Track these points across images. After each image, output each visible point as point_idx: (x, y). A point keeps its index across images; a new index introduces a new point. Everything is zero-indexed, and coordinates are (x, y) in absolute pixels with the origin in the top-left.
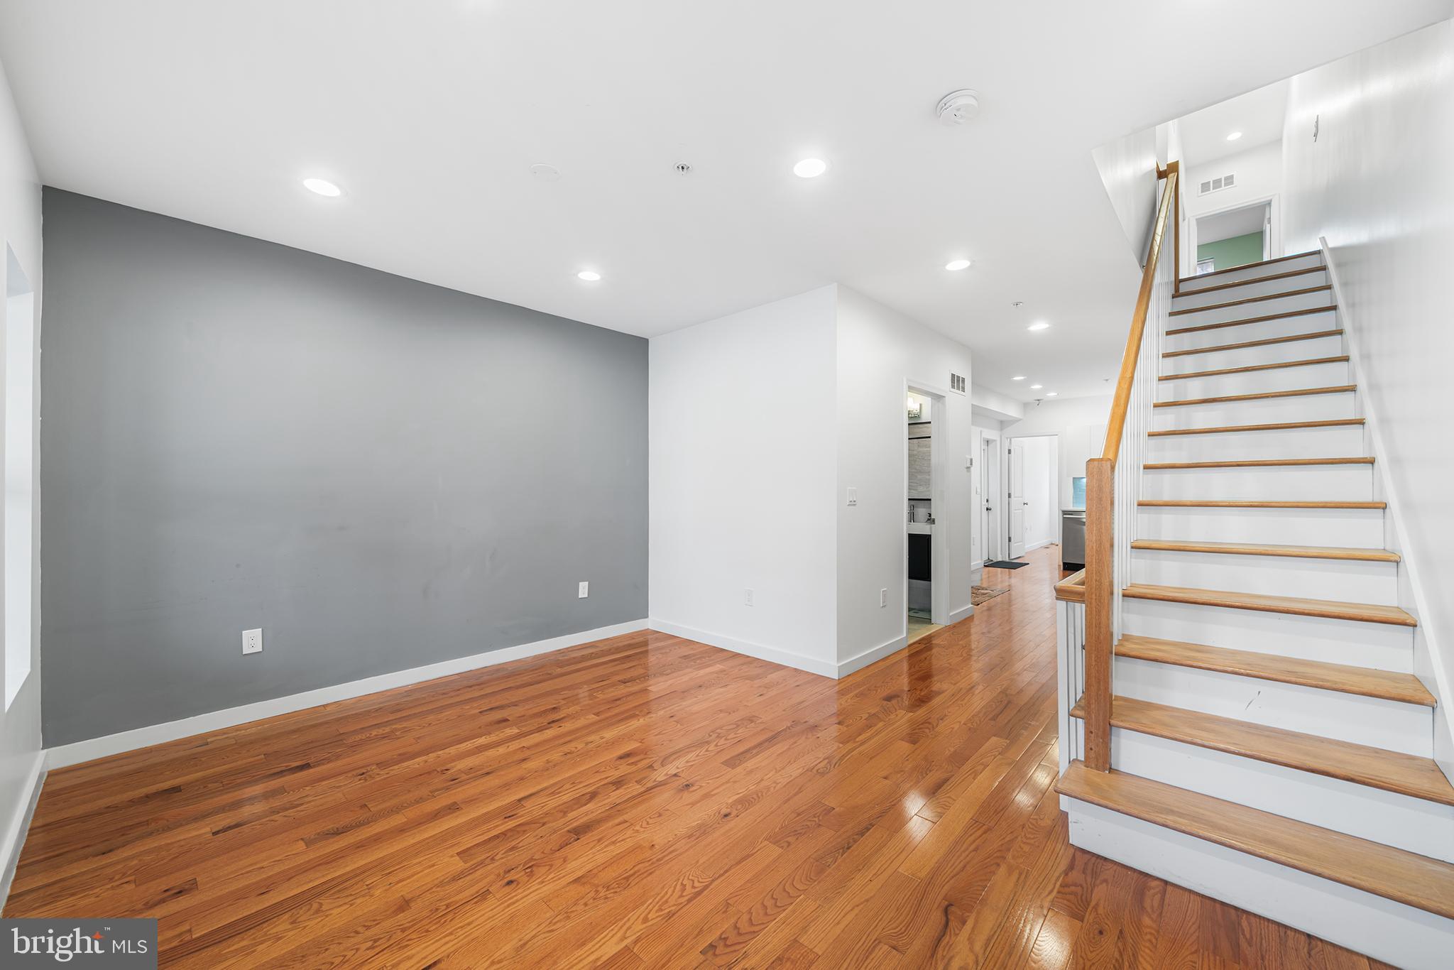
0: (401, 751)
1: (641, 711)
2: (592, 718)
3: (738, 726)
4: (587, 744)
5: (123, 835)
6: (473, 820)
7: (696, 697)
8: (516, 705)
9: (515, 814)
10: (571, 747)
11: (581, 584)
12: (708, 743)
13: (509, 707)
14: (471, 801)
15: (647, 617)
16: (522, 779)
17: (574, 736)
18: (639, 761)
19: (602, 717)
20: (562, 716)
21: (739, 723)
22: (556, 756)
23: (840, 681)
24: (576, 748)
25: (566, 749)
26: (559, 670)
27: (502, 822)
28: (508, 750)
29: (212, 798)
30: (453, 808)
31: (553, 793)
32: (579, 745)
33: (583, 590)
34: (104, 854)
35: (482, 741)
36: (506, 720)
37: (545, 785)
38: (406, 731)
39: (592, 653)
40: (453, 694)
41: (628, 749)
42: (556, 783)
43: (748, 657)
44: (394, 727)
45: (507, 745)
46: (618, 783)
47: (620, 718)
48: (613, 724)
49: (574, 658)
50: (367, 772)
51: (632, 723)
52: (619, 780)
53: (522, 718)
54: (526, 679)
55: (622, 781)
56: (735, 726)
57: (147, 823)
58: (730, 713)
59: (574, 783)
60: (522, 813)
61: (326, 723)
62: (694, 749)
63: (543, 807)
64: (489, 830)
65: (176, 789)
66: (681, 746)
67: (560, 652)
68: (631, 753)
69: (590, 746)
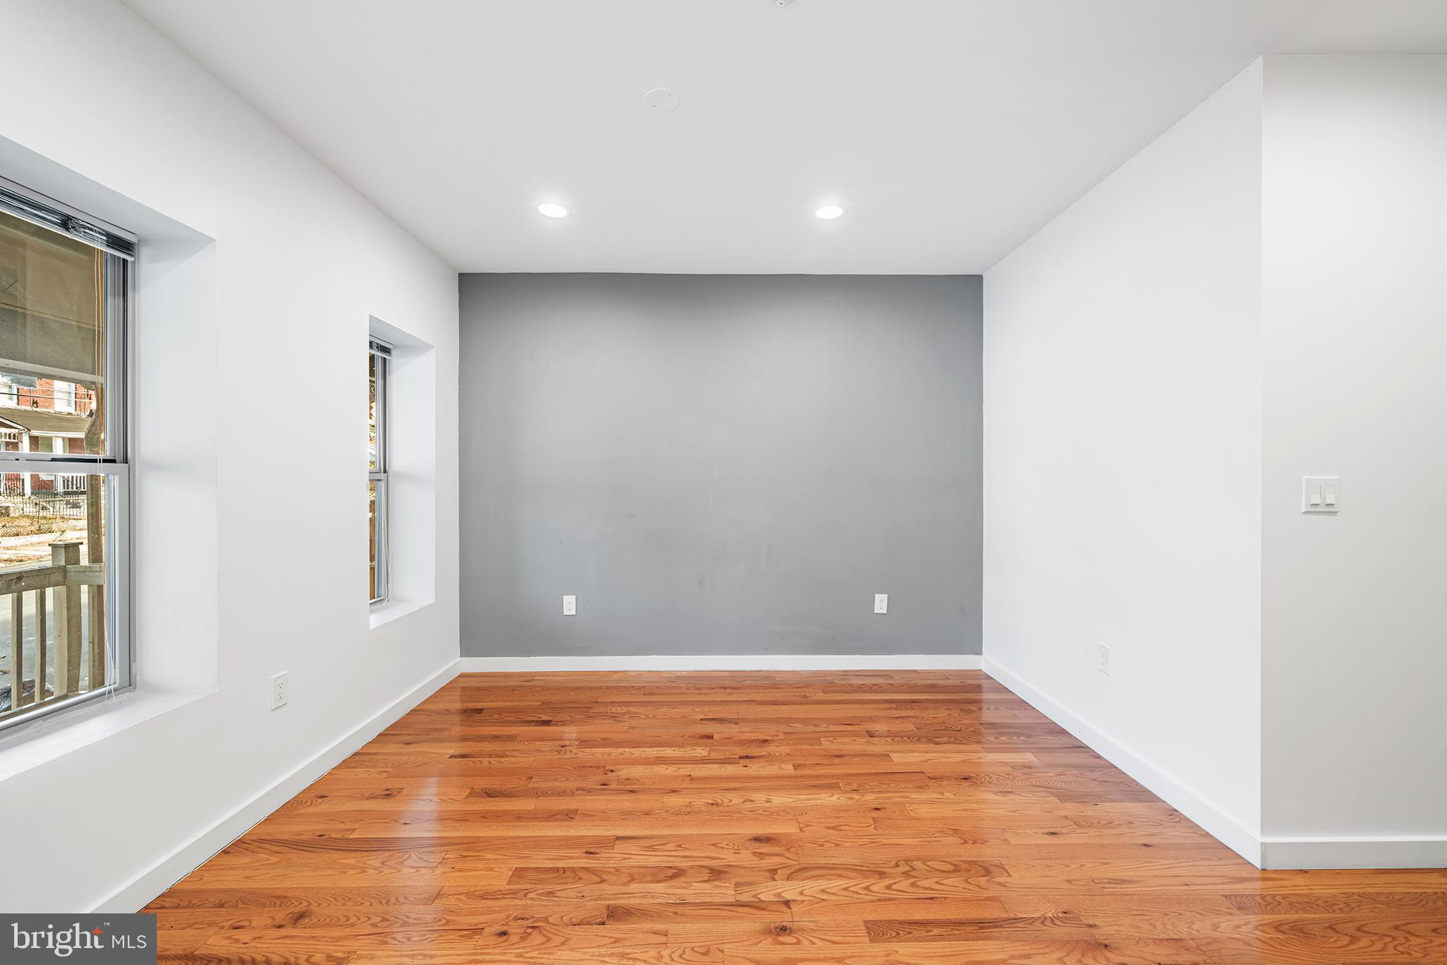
0: (606, 736)
1: (848, 784)
2: (788, 769)
3: (955, 871)
4: (746, 801)
5: (427, 734)
6: (567, 838)
7: (943, 794)
8: (736, 723)
9: (597, 853)
10: (725, 798)
11: (878, 597)
12: (882, 875)
13: (730, 722)
14: (588, 816)
15: (980, 653)
16: (647, 813)
17: (743, 785)
18: (771, 855)
19: (799, 772)
20: (763, 753)
21: (964, 866)
22: (700, 801)
23: (1266, 875)
24: (731, 801)
25: (718, 797)
26: (820, 696)
27: (580, 855)
28: (677, 773)
29: (485, 726)
30: (569, 816)
31: (649, 847)
32: (737, 799)
33: (881, 603)
34: (407, 744)
35: (668, 752)
36: (711, 737)
37: (655, 832)
38: (634, 716)
39: (876, 685)
40: (706, 691)
41: (777, 831)
42: (665, 836)
43: (1099, 757)
44: (631, 709)
45: (679, 766)
46: (716, 874)
47: (814, 782)
48: (798, 788)
49: (851, 685)
50: (569, 746)
51: (823, 795)
52: (724, 870)
53: (729, 740)
54: (778, 695)
55: (725, 872)
56: (951, 868)
57: (442, 730)
58: (966, 842)
59: (680, 846)
60: (603, 855)
61: (600, 688)
62: (852, 874)
63: (624, 859)
64: (561, 858)
65: (480, 711)
66: (842, 860)
67: (845, 674)
68: (774, 839)
69: (748, 806)
